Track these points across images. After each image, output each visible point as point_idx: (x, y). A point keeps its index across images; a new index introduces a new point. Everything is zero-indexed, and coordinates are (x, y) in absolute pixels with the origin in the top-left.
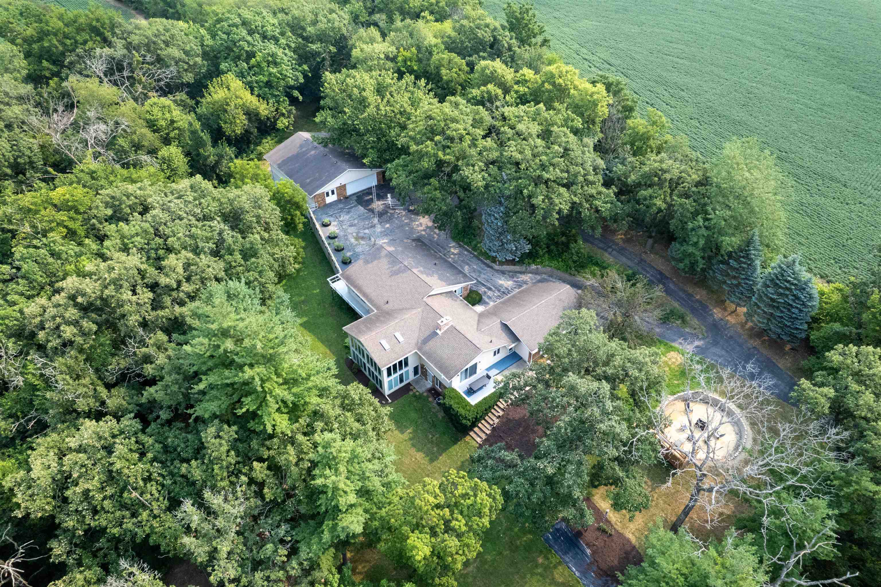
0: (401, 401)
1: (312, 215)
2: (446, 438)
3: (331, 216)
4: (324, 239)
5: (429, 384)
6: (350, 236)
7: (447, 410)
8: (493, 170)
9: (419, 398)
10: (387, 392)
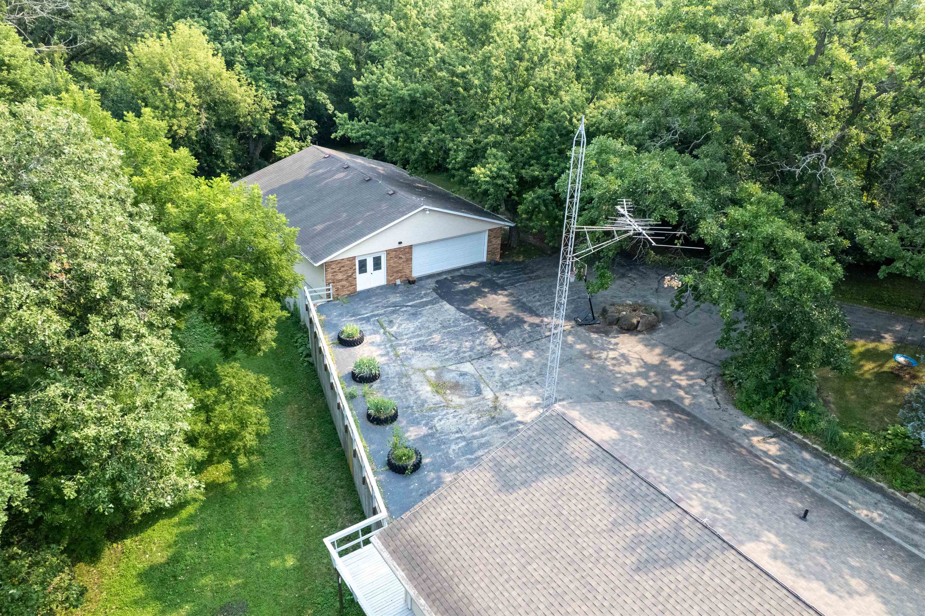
1: (314, 314)
3: (368, 320)
4: (335, 379)
6: (415, 378)
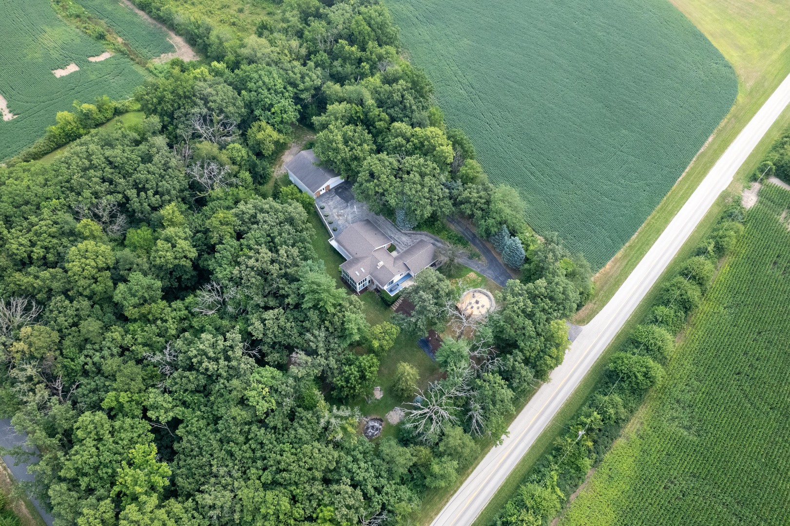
0: (365, 294)
1: (315, 203)
2: (382, 308)
3: (324, 202)
4: (323, 217)
5: (375, 287)
6: (334, 215)
7: (382, 298)
8: (399, 196)
9: (371, 292)
10: (358, 291)
